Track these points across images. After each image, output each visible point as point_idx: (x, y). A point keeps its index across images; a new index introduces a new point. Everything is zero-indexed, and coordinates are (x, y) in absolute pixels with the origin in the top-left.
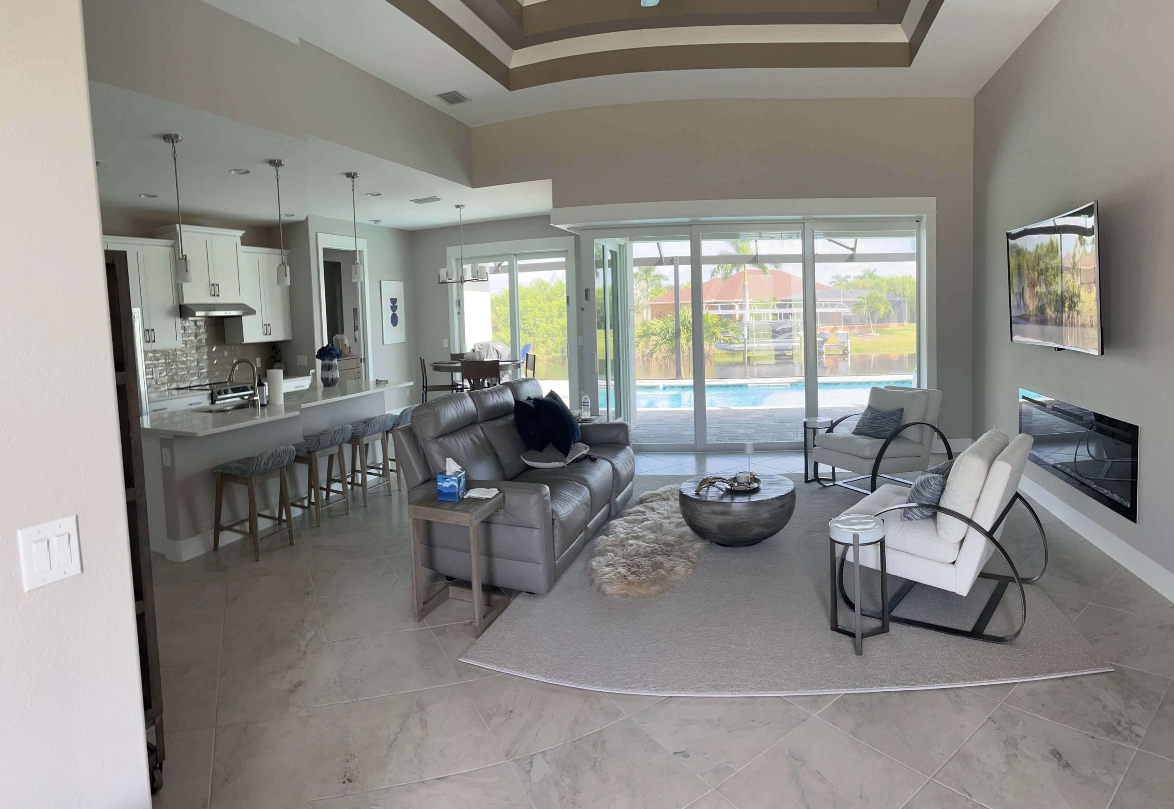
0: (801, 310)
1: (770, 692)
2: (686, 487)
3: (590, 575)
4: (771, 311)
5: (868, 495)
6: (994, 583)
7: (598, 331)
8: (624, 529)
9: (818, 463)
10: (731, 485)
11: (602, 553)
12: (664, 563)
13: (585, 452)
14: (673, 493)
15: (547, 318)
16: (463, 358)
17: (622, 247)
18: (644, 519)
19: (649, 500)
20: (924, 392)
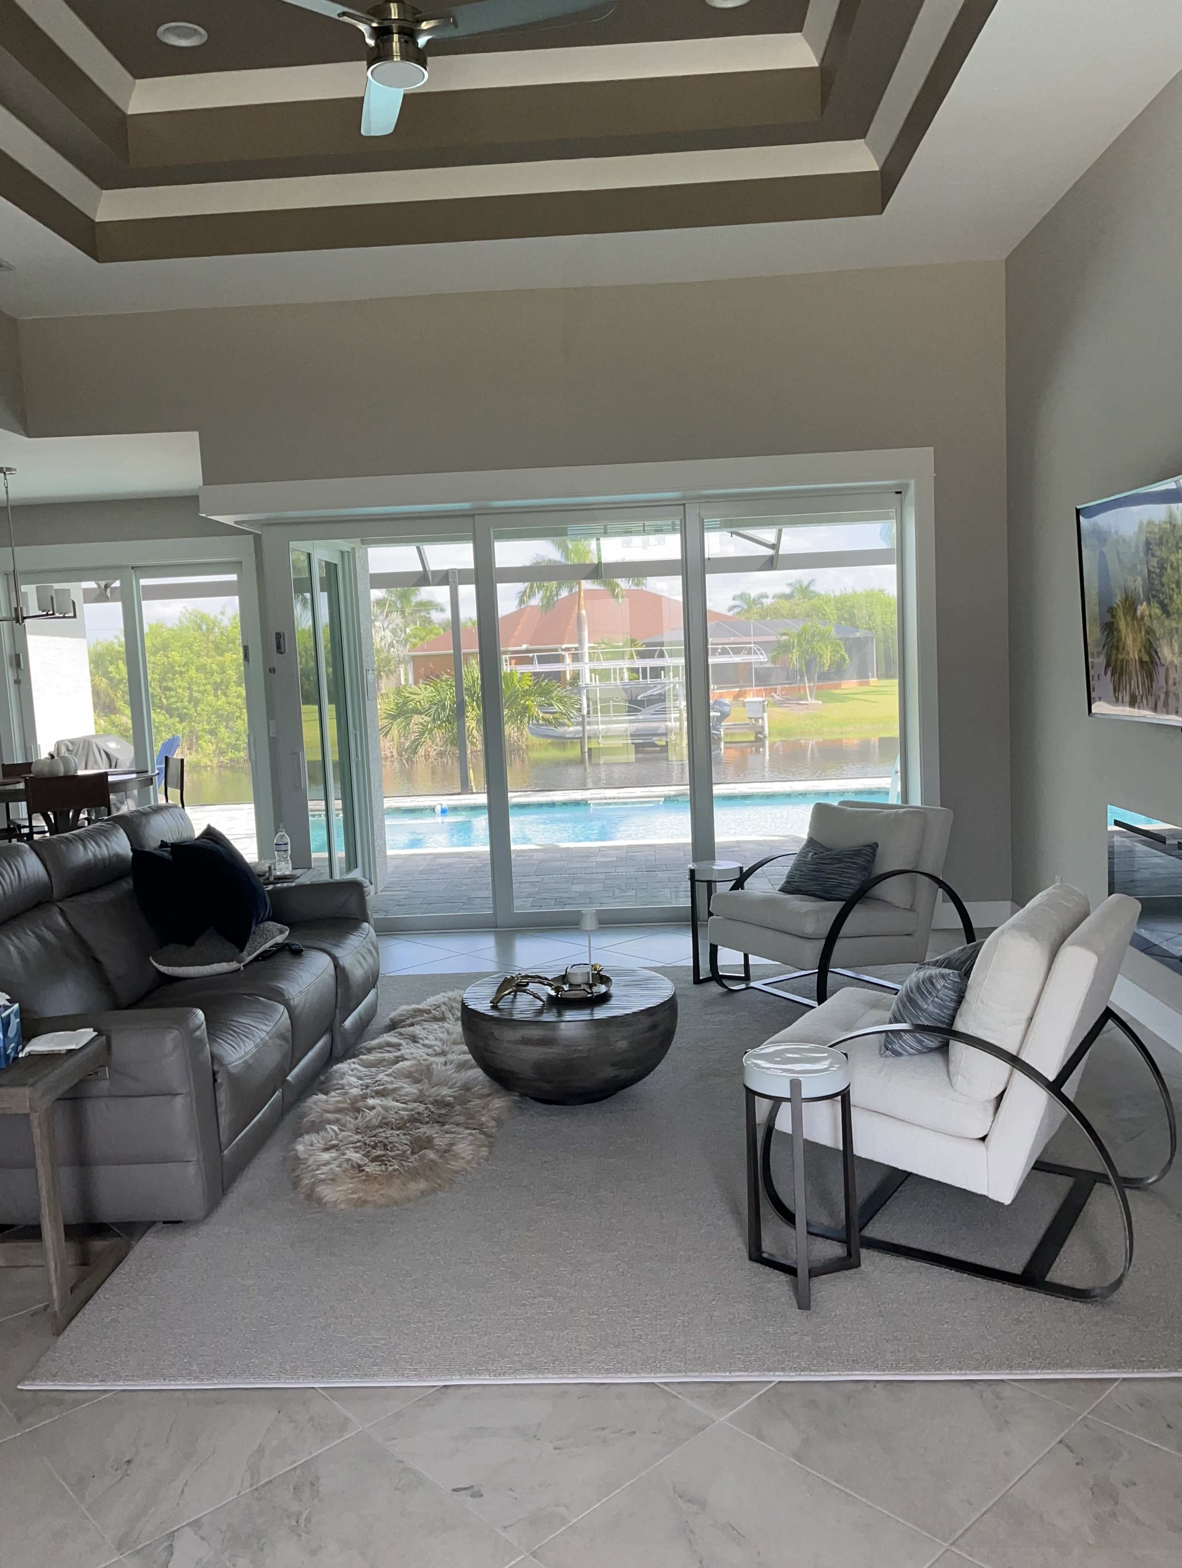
0: (681, 661)
1: (635, 1375)
2: (474, 996)
3: (294, 1170)
4: (626, 664)
5: (814, 1007)
6: (1065, 1184)
7: (304, 708)
8: (360, 1078)
9: (716, 946)
10: (557, 989)
11: (316, 1127)
12: (433, 1138)
13: (280, 939)
14: (452, 1007)
15: (216, 686)
16: (30, 772)
17: (346, 555)
18: (397, 1057)
19: (408, 1022)
20: (917, 812)
